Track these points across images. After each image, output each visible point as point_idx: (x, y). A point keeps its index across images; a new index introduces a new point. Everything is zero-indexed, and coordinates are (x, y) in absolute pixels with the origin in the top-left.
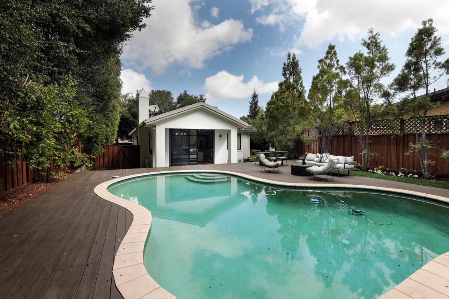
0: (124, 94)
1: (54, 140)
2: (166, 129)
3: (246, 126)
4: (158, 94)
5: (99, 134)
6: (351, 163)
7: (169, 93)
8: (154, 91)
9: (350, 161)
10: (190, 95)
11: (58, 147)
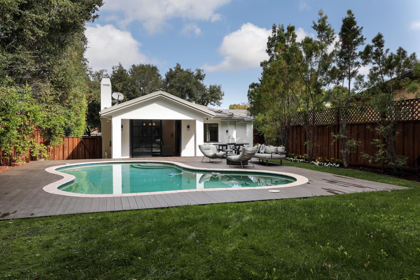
0: (97, 71)
1: (17, 131)
2: (123, 120)
3: (214, 116)
4: (140, 71)
5: (56, 126)
6: (281, 153)
7: (154, 69)
8: (136, 66)
9: (281, 151)
10: (185, 70)
11: (19, 136)
